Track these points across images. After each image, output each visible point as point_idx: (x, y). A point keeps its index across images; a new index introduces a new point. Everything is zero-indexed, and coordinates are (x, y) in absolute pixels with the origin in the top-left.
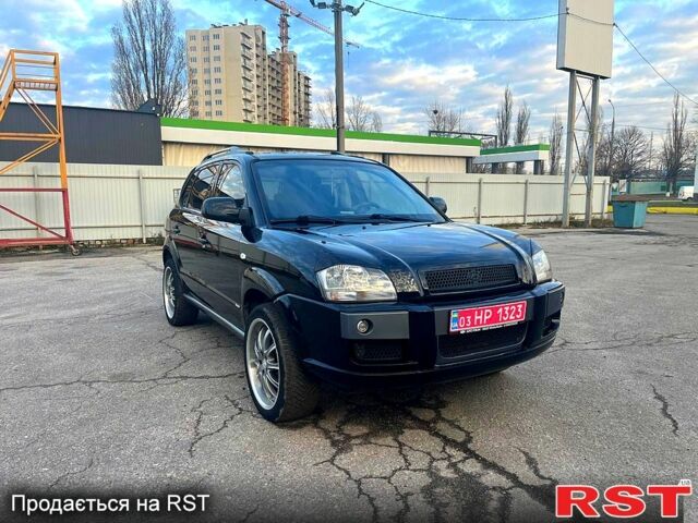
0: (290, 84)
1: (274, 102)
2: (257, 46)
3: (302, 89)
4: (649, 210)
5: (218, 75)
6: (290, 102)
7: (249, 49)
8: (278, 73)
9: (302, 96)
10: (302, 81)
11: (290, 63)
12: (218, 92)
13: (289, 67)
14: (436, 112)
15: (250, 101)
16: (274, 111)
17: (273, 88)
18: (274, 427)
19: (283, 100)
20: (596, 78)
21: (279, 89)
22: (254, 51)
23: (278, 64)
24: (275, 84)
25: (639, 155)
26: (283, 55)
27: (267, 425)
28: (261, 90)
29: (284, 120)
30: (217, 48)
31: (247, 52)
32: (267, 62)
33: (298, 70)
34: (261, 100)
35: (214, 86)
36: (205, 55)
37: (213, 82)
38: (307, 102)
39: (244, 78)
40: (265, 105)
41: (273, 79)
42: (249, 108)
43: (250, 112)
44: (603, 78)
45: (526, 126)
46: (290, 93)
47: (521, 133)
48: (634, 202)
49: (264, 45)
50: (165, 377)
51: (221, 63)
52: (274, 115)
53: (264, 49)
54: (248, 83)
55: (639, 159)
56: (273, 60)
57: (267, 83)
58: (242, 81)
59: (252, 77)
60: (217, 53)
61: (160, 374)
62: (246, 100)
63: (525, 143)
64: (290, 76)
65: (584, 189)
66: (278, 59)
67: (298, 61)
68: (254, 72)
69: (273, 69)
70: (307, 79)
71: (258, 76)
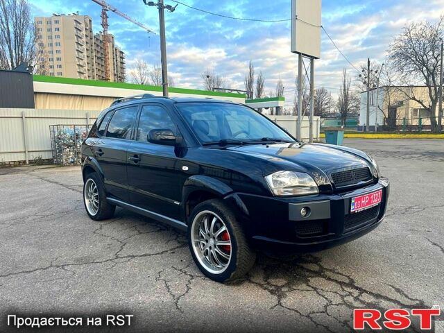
0: (110, 56)
1: (99, 67)
2: (86, 29)
3: (119, 59)
4: (345, 135)
5: (58, 48)
6: (111, 67)
7: (81, 31)
8: (101, 48)
9: (119, 64)
10: (118, 54)
11: (109, 42)
12: (59, 59)
13: (109, 45)
14: (208, 77)
15: (82, 66)
16: (100, 73)
17: (98, 58)
18: (223, 285)
19: (105, 66)
20: (312, 58)
21: (102, 58)
22: (84, 32)
23: (101, 42)
24: (99, 55)
25: (326, 104)
26: (104, 36)
27: (217, 284)
28: (90, 59)
29: (107, 79)
30: (57, 29)
31: (80, 34)
32: (93, 41)
33: (115, 47)
34: (90, 65)
35: (56, 56)
36: (49, 34)
37: (55, 52)
38: (122, 68)
39: (78, 50)
40: (93, 69)
41: (98, 52)
42: (82, 71)
43: (83, 73)
44: (316, 58)
45: (262, 86)
46: (110, 61)
47: (259, 91)
48: (337, 131)
49: (91, 28)
50: (117, 257)
51: (60, 40)
52: (99, 76)
53: (91, 32)
54: (80, 54)
55: (326, 106)
56: (97, 39)
57: (94, 54)
58: (76, 53)
59: (83, 50)
60: (57, 33)
61: (112, 256)
62: (79, 65)
63: (262, 97)
64: (110, 50)
65: (308, 124)
66: (101, 39)
67: (115, 41)
68: (85, 47)
69: (98, 46)
70: (122, 53)
71: (87, 50)
